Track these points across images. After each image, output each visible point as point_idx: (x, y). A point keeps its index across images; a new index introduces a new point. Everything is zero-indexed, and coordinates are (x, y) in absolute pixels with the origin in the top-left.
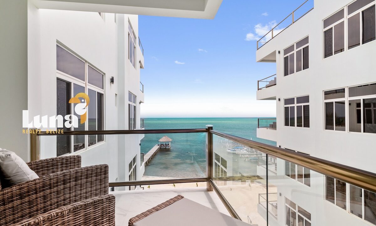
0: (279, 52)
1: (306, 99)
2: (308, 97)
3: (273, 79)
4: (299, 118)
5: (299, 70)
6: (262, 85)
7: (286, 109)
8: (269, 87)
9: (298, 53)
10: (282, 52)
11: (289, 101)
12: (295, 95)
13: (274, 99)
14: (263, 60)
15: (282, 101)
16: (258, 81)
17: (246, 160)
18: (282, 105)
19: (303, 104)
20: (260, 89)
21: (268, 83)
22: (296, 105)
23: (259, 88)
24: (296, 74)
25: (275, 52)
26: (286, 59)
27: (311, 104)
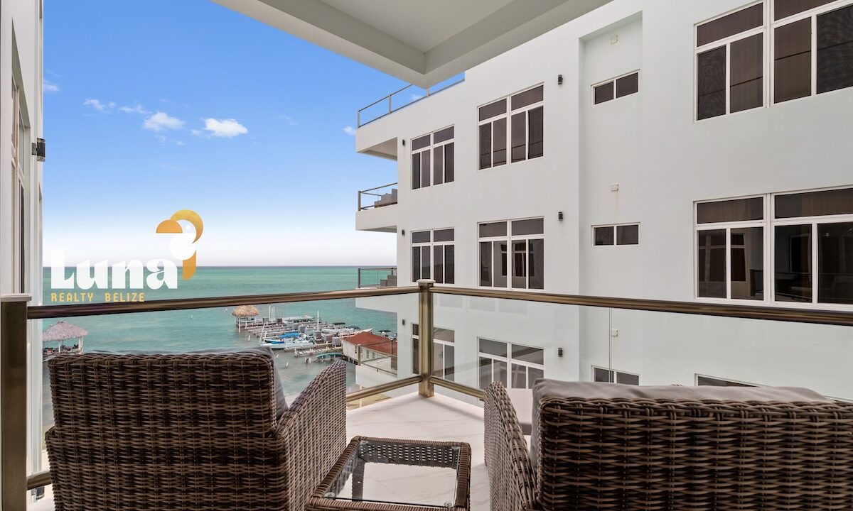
0: (404, 143)
1: (448, 234)
2: (452, 231)
3: (390, 192)
4: (438, 267)
5: (437, 182)
6: (368, 201)
7: (416, 250)
8: (381, 206)
9: (437, 150)
10: (409, 144)
11: (419, 236)
12: (431, 226)
13: (393, 230)
14: (369, 151)
15: (409, 236)
16: (360, 192)
17: (310, 359)
18: (409, 245)
19: (443, 244)
20: (363, 209)
21: (380, 199)
22: (432, 244)
23: (361, 207)
24: (433, 188)
25: (394, 141)
26: (416, 158)
27: (457, 243)
